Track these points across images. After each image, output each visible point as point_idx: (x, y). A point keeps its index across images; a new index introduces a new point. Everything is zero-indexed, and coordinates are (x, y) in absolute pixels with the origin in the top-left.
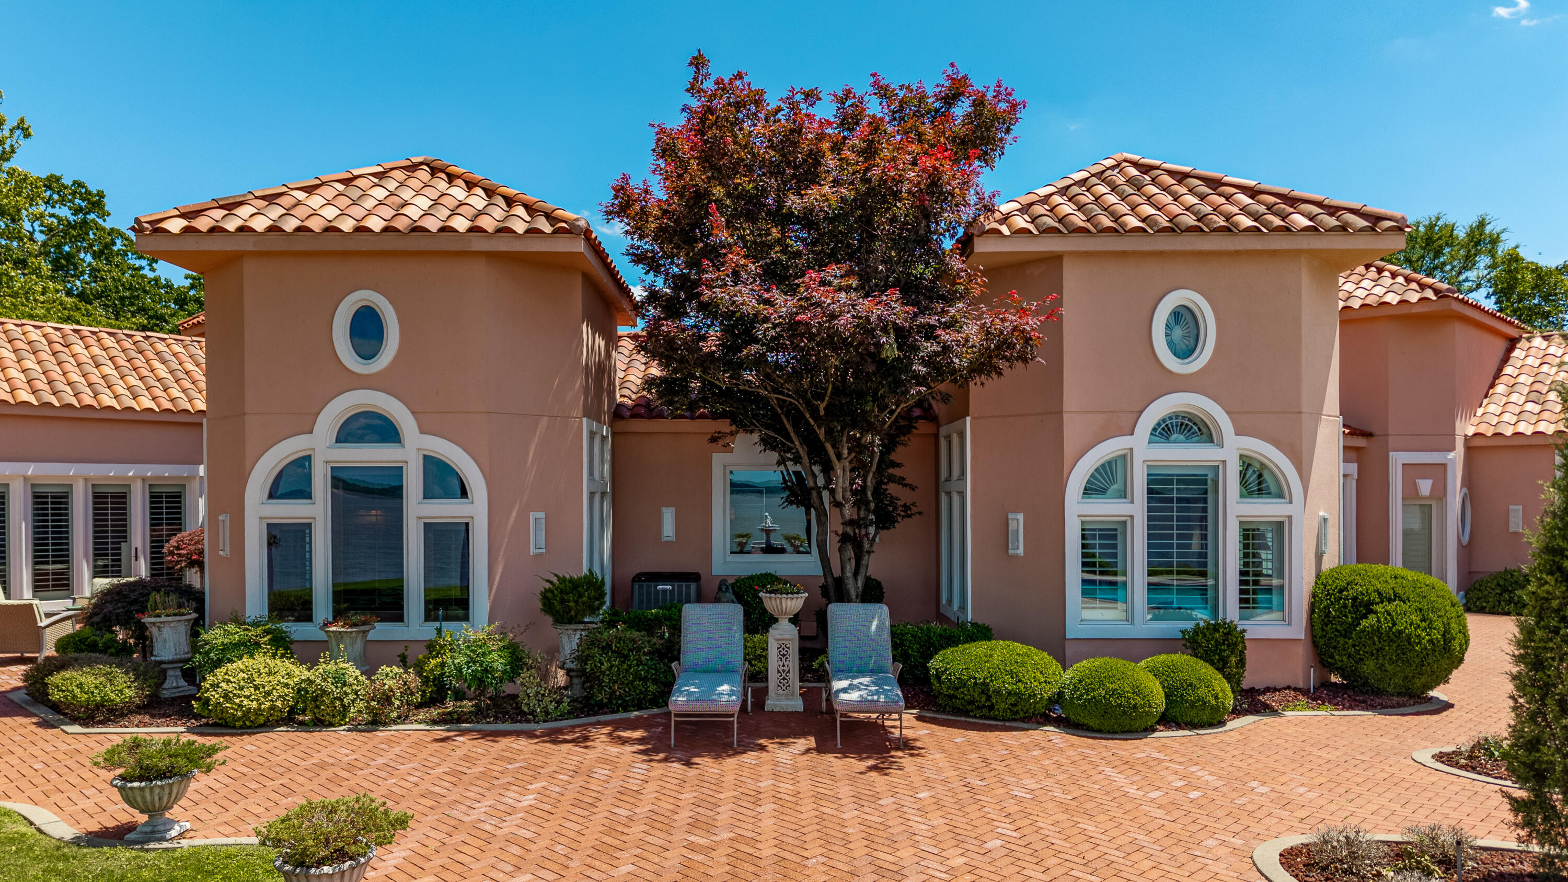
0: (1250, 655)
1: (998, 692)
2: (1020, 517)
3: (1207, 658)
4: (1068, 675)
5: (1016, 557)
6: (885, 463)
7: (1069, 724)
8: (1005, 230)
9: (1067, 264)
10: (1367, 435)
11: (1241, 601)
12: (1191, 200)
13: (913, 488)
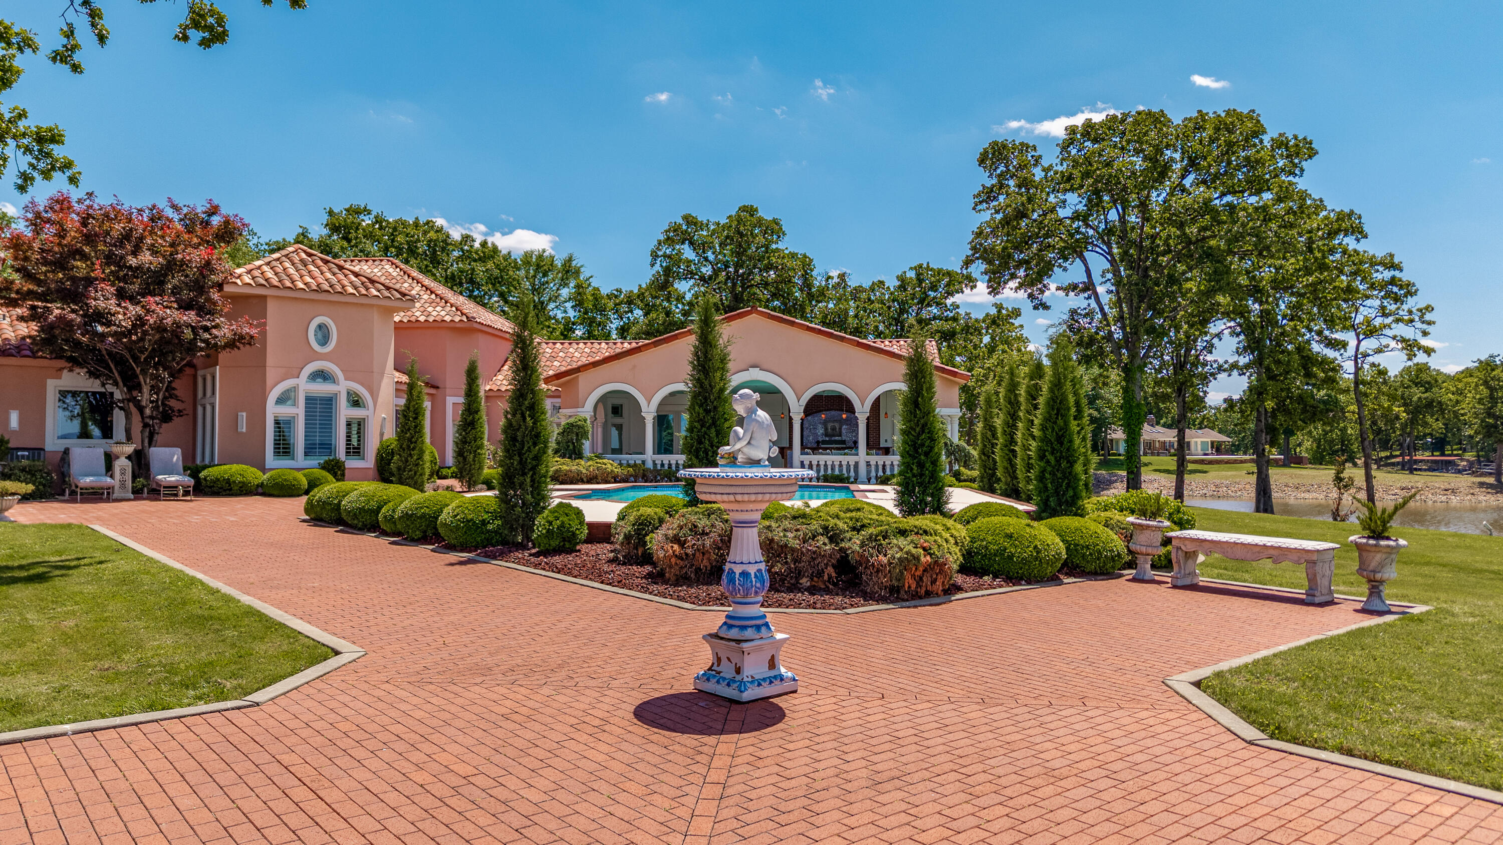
0: (346, 472)
1: (234, 482)
2: (244, 414)
3: (329, 471)
4: (265, 477)
5: (242, 433)
6: (169, 388)
7: (264, 494)
8: (238, 281)
9: (268, 300)
10: (437, 388)
11: (347, 452)
12: (329, 275)
13: (183, 402)
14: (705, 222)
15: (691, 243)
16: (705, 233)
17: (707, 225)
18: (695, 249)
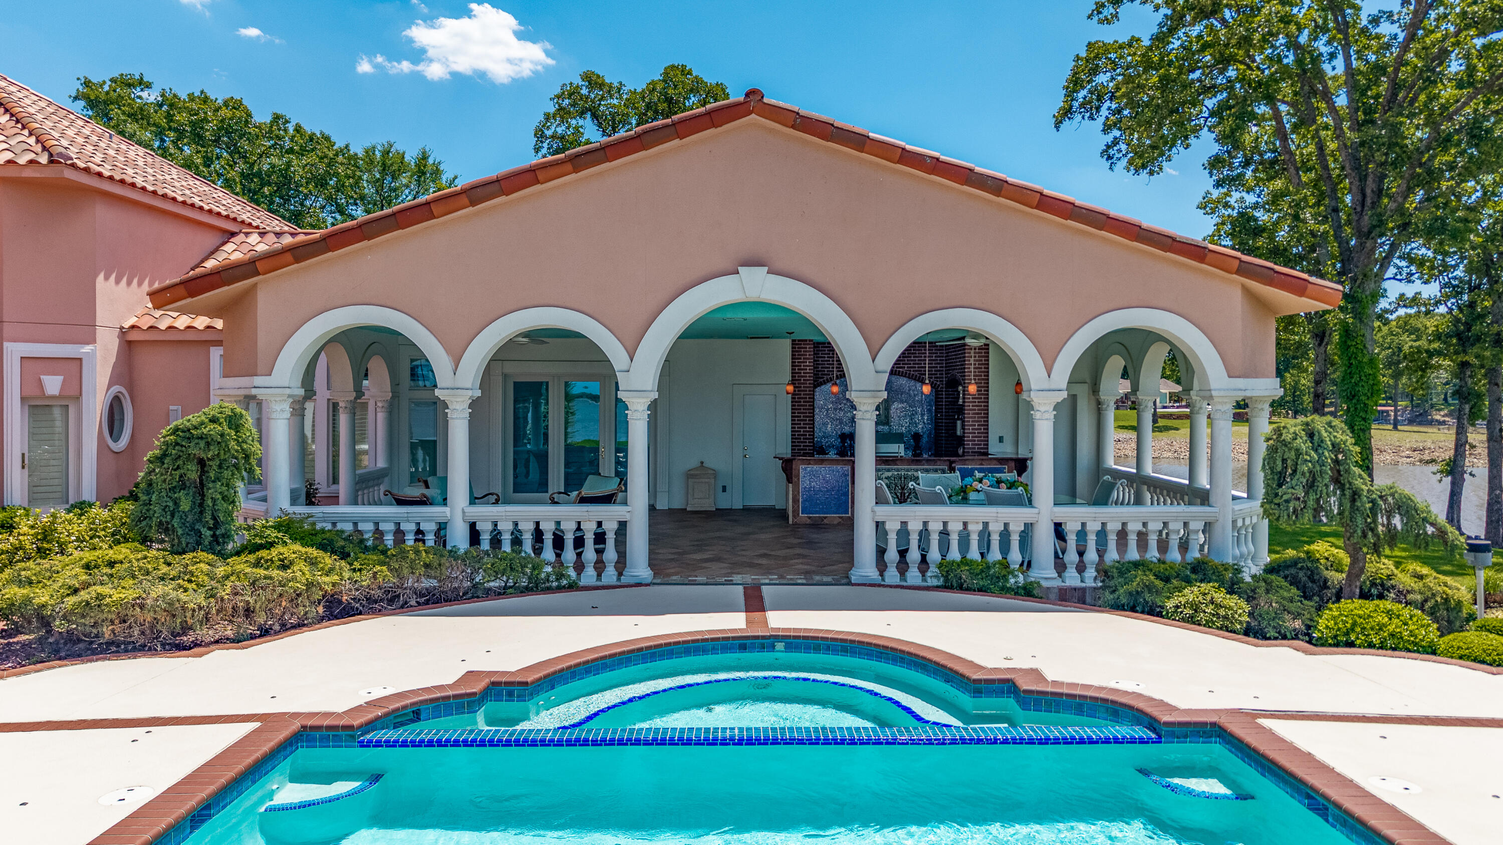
14: (616, 84)
15: (595, 116)
16: (615, 102)
17: (619, 90)
18: (600, 125)
